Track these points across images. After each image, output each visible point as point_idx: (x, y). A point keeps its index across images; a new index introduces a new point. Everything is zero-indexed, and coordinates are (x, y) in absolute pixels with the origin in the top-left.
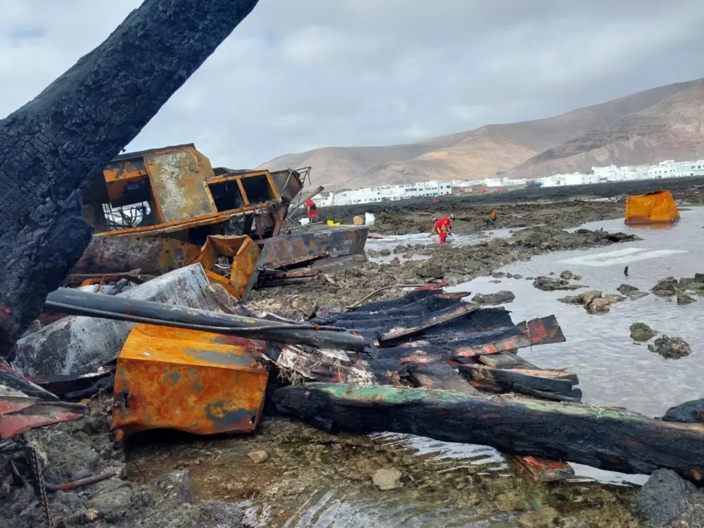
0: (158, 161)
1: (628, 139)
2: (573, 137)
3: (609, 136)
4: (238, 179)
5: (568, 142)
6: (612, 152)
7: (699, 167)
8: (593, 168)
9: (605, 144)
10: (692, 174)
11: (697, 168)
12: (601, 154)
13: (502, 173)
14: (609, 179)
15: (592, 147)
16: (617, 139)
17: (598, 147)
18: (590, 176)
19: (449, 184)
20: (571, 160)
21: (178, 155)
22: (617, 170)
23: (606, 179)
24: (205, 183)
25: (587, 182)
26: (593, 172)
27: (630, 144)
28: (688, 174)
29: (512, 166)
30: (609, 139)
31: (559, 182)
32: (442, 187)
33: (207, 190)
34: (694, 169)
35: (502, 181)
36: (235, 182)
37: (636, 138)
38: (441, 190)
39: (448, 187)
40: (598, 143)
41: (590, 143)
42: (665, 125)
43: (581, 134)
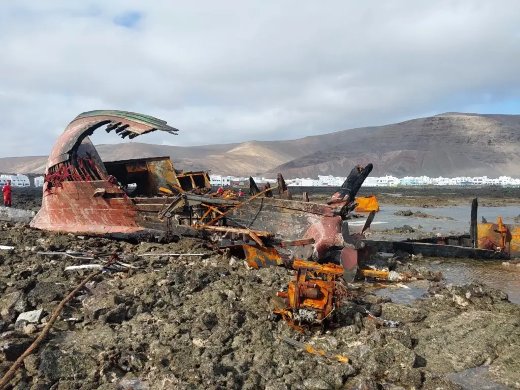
0: (153, 163)
1: (339, 159)
2: (306, 154)
3: (329, 156)
4: (191, 175)
5: (303, 157)
6: (330, 167)
7: (381, 181)
8: (319, 176)
9: (326, 162)
10: (377, 185)
11: (379, 182)
12: (322, 167)
13: (261, 174)
14: (329, 184)
15: (318, 162)
16: (333, 158)
17: (322, 162)
18: (317, 181)
19: (229, 179)
20: (305, 169)
21: (162, 162)
22: (333, 179)
23: (327, 184)
24: (176, 177)
25: (315, 185)
26: (318, 179)
27: (341, 162)
28: (375, 185)
29: (267, 170)
30: (328, 158)
31: (298, 184)
32: (224, 180)
33: (177, 180)
34: (378, 182)
35: (261, 179)
36: (189, 177)
37: (345, 159)
38: (223, 183)
39: (228, 180)
40: (322, 160)
41: (317, 159)
42: (361, 153)
43: (312, 152)
